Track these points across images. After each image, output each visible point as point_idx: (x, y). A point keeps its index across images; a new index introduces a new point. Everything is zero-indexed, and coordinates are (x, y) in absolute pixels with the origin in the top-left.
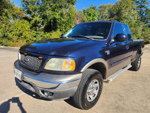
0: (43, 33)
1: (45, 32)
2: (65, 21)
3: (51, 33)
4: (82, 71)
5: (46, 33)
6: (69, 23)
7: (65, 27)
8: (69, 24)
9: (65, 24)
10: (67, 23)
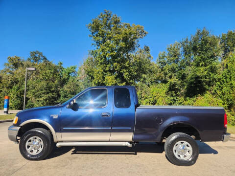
0: (182, 98)
1: (185, 97)
2: (219, 77)
3: (195, 99)
4: (21, 125)
5: (188, 98)
6: (228, 80)
7: (220, 87)
8: (227, 82)
9: (221, 83)
10: (223, 81)
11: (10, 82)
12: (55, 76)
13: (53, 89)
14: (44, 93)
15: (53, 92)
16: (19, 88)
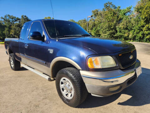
11: (92, 26)
12: (114, 17)
13: (112, 27)
14: (107, 31)
15: (112, 29)
16: (96, 29)
